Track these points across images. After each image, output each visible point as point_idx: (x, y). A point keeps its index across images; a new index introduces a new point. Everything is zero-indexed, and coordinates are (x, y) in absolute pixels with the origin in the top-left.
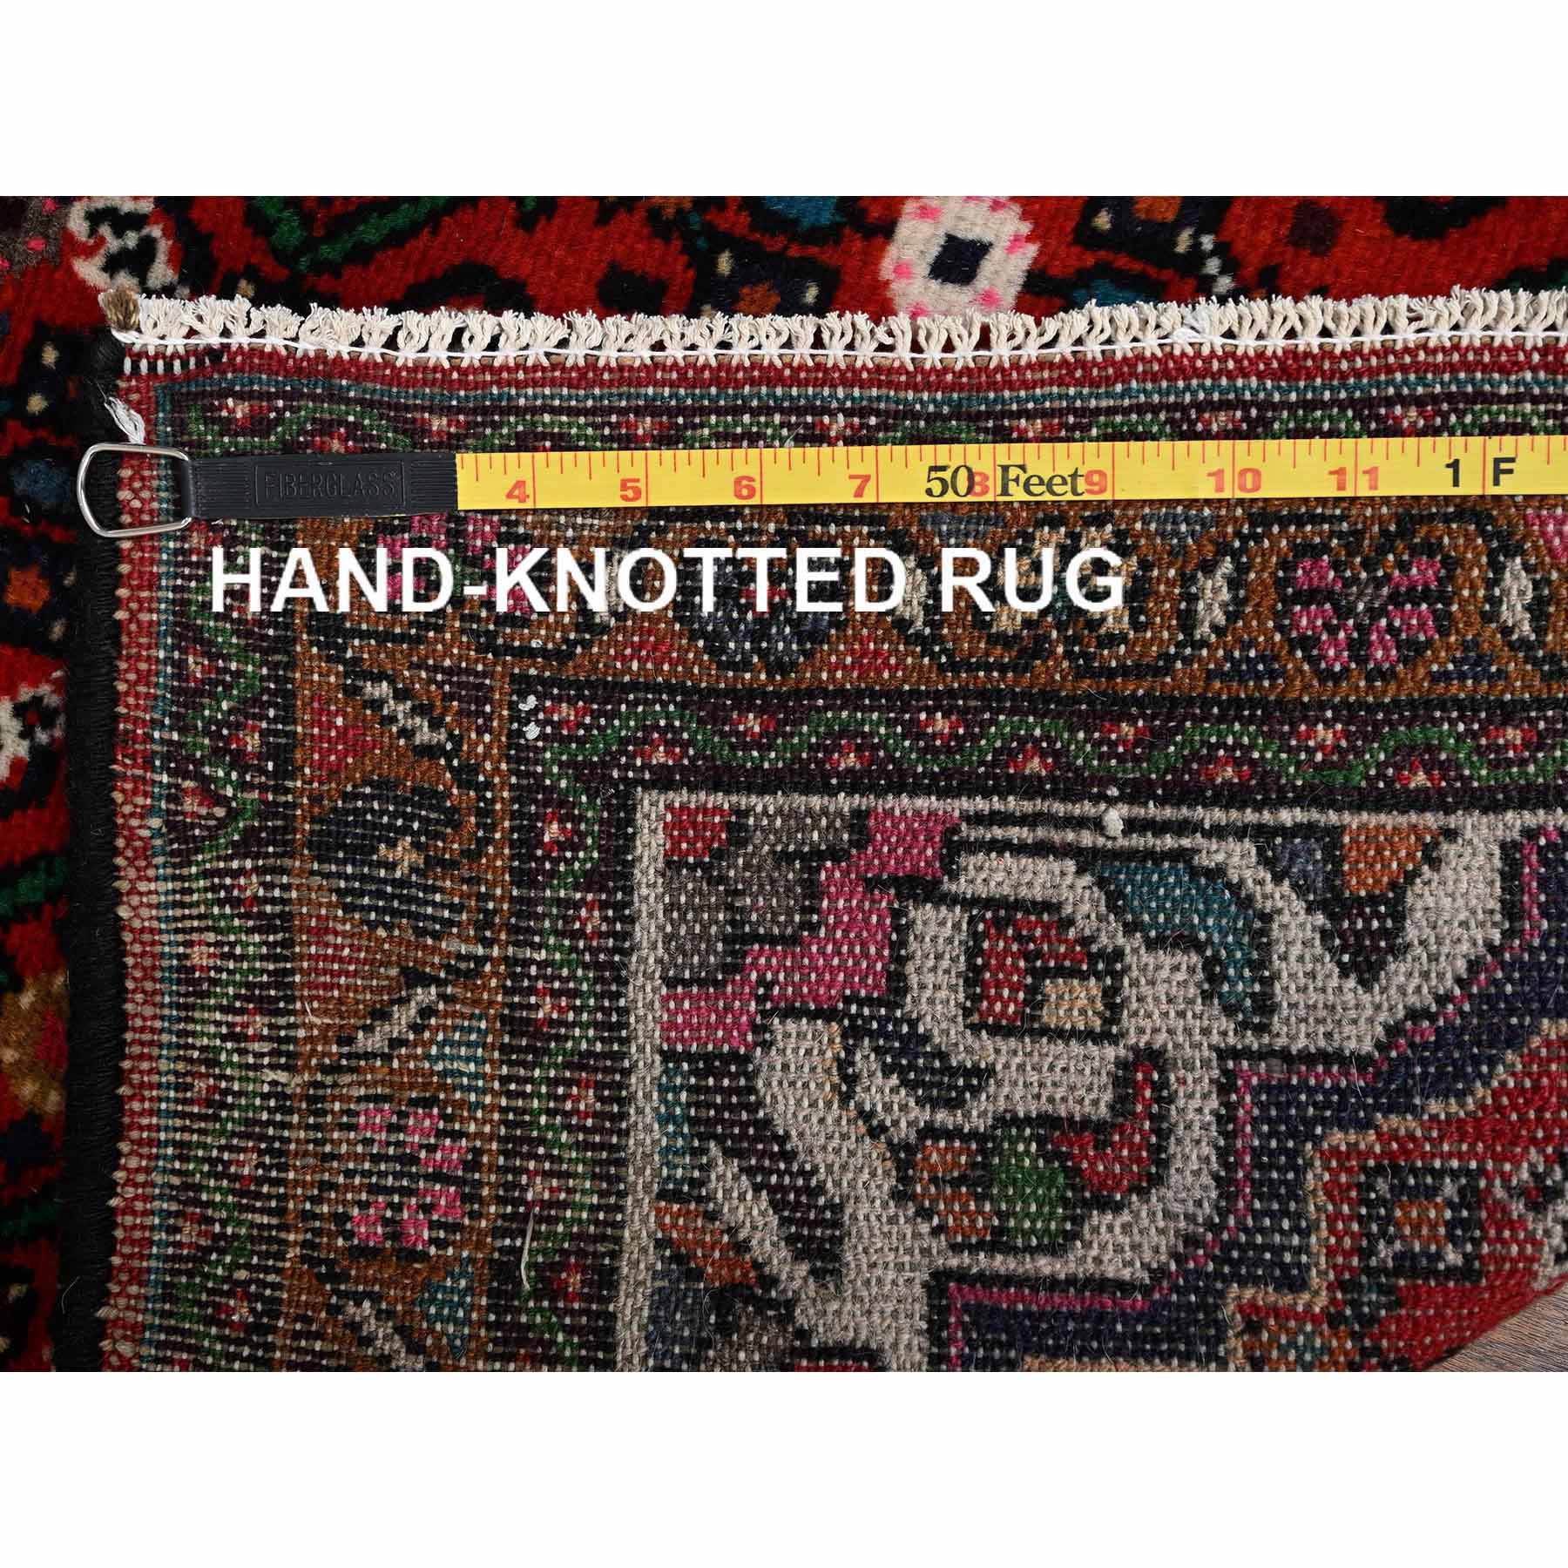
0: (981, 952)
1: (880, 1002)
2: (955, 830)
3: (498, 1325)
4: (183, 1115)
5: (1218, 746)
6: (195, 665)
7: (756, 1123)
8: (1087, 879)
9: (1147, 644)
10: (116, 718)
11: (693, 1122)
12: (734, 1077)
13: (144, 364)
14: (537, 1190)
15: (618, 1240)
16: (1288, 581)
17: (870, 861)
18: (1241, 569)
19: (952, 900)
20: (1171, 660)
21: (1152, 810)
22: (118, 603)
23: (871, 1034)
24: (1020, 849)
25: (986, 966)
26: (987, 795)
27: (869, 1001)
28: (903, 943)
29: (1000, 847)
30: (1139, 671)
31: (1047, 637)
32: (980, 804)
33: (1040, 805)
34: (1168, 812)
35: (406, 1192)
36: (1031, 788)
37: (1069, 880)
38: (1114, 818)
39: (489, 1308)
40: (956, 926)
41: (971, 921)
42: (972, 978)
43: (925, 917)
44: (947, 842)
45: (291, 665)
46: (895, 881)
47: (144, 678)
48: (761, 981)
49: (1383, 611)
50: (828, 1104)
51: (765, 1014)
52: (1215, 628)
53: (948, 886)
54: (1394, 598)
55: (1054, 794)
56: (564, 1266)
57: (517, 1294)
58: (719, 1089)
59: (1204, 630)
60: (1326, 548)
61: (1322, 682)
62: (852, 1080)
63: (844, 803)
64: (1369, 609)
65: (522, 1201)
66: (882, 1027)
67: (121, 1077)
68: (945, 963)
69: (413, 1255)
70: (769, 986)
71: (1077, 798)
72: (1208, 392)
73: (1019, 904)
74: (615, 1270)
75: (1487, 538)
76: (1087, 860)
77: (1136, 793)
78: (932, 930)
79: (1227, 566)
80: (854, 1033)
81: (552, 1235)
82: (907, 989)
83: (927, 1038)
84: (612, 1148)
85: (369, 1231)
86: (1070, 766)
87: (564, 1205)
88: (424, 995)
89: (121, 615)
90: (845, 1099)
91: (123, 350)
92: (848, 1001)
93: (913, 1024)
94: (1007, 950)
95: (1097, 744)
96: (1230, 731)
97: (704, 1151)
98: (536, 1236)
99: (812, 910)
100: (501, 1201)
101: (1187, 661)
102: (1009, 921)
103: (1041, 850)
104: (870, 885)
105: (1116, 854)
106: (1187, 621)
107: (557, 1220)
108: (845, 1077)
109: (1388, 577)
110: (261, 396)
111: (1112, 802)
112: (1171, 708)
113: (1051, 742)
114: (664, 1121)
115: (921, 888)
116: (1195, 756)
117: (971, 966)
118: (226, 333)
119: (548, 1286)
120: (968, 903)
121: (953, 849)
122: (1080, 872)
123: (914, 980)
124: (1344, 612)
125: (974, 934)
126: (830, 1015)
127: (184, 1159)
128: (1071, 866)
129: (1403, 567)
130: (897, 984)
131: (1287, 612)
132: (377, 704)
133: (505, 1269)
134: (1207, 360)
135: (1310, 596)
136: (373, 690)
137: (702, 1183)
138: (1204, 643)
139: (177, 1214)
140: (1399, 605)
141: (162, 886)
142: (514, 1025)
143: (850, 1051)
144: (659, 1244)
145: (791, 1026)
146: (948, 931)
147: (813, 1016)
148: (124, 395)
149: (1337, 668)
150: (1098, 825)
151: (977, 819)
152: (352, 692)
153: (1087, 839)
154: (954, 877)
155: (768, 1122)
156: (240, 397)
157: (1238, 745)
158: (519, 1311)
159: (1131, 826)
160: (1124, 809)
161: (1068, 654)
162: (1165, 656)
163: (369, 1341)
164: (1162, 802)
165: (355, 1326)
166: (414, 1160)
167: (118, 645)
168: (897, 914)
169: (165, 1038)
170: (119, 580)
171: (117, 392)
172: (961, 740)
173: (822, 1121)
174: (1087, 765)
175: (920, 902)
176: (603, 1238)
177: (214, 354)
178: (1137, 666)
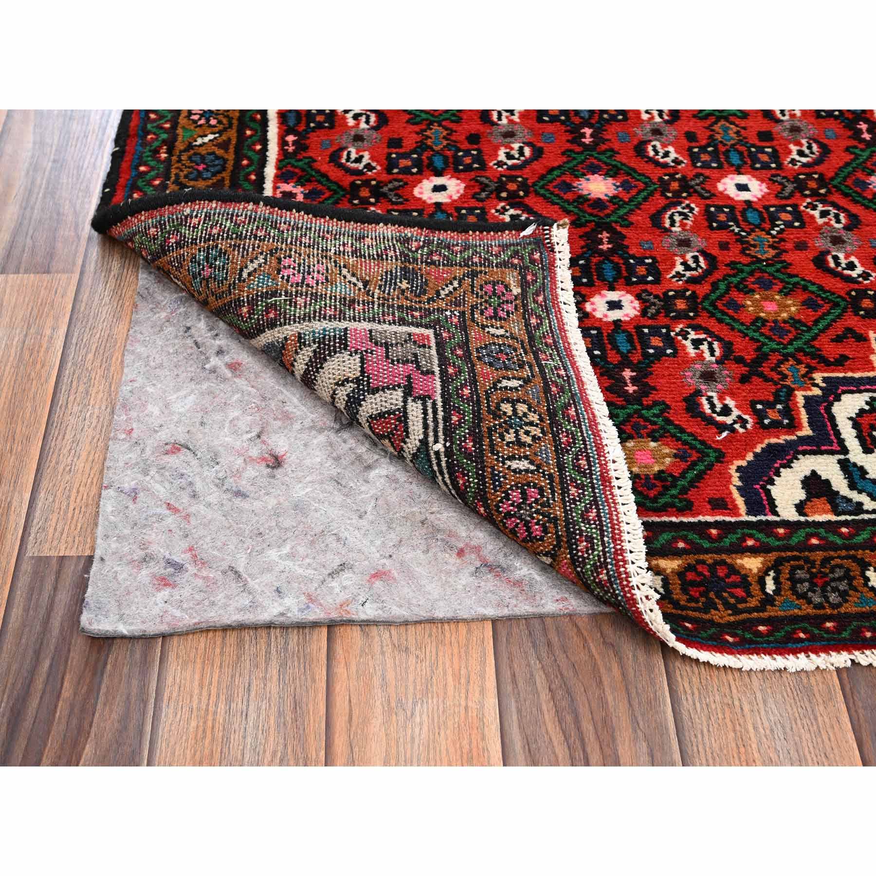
0: (389, 415)
1: (369, 386)
2: (430, 398)
3: (257, 296)
4: (320, 230)
5: (468, 476)
6: (458, 248)
7: (325, 357)
8: (418, 444)
9: (501, 447)
10: (439, 230)
11: (324, 338)
12: (340, 347)
13: (547, 232)
14: (300, 301)
15: (285, 324)
16: (529, 486)
17: (417, 376)
18: (532, 472)
19: (405, 402)
20: (497, 454)
21: (444, 459)
22: (474, 232)
23: (359, 386)
24: (425, 419)
25: (385, 418)
26: (443, 406)
27: (369, 383)
28: (389, 389)
29: (425, 413)
30: (492, 445)
31: (500, 418)
32: (440, 404)
33: (441, 422)
34: (444, 464)
35: (299, 271)
36: (446, 419)
37: (417, 437)
38: (439, 447)
39: (262, 292)
40: (396, 405)
41: (399, 409)
42: (381, 415)
43: (399, 393)
44: (425, 397)
45: (460, 266)
46: (410, 383)
47: (451, 237)
48: (372, 351)
49: (522, 520)
50: (334, 379)
51: (361, 353)
52: (510, 466)
53: (410, 399)
54: (527, 522)
55: (445, 426)
56: (276, 310)
57: (266, 298)
58: (335, 343)
59: (508, 463)
60: (543, 496)
61: (495, 506)
62: (343, 385)
63: (437, 369)
64: (522, 515)
65: (296, 296)
66: (361, 390)
67: (331, 218)
68: (384, 403)
69: (279, 271)
70: (371, 353)
71: (444, 434)
72: (593, 457)
73: (406, 423)
74: (276, 326)
75: (553, 549)
76: (424, 442)
77: (449, 452)
78: (394, 397)
79: (532, 468)
80: (357, 381)
81: (286, 305)
82: (374, 394)
83: (361, 405)
84: (314, 318)
85: (286, 262)
86: (455, 429)
87: (295, 307)
88: (360, 285)
89: (471, 232)
90: (337, 384)
91: (551, 226)
92: (368, 377)
93: (364, 400)
94: (391, 424)
95: (464, 436)
96: (474, 479)
97: (314, 343)
98: (285, 301)
99: (398, 362)
100: (297, 292)
101: (497, 460)
102: (401, 421)
103: (426, 426)
104: (409, 377)
105: (427, 450)
106: (512, 458)
107: (291, 306)
108: (343, 381)
109: (533, 518)
110: (542, 260)
111: (445, 445)
112: (479, 458)
113: (464, 423)
114: (324, 330)
115: (408, 391)
116: (464, 469)
117: (385, 413)
118: (560, 252)
119: (268, 308)
120: (405, 407)
121: (423, 399)
122: (420, 441)
123: (377, 395)
124: (519, 507)
125: (395, 411)
126: (362, 372)
127: (306, 228)
128: (421, 437)
129: (537, 524)
130: (374, 391)
131: (518, 488)
132: (451, 284)
133: (274, 294)
134: (604, 456)
135: (524, 494)
136: (456, 283)
137: (305, 345)
138: (504, 463)
139: (289, 225)
140: (525, 525)
141: (390, 234)
142: (353, 301)
143: (352, 382)
144: (285, 338)
145: (358, 360)
146: (394, 402)
147: (362, 367)
148: (537, 228)
149: (501, 509)
150: (436, 441)
151: (434, 404)
152: (455, 278)
153: (431, 439)
154: (414, 401)
155: (326, 360)
156: (541, 256)
157: (470, 483)
158: (262, 301)
159: (437, 453)
160: (443, 450)
161: (495, 425)
162: (498, 452)
163: (252, 261)
164: (447, 462)
165: (256, 258)
166: (309, 274)
167: (461, 232)
168: (399, 386)
169: (343, 229)
170: (481, 232)
171: (539, 225)
172: (462, 397)
173: (329, 378)
174: (457, 434)
175: (404, 392)
176: (285, 320)
177: (553, 251)
178: (494, 445)
